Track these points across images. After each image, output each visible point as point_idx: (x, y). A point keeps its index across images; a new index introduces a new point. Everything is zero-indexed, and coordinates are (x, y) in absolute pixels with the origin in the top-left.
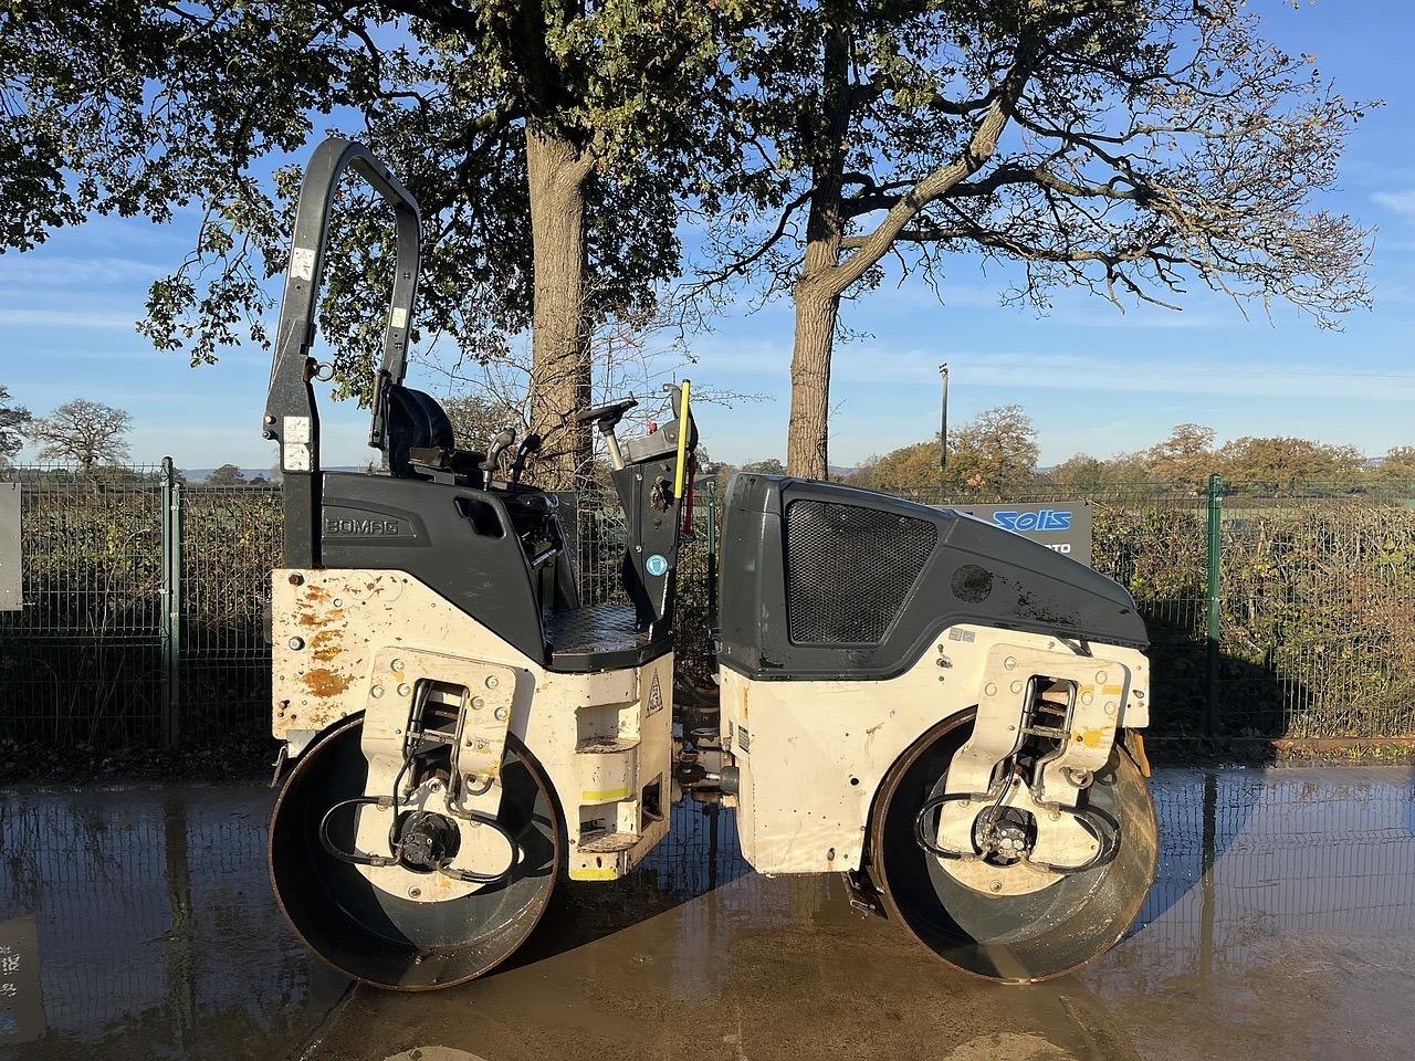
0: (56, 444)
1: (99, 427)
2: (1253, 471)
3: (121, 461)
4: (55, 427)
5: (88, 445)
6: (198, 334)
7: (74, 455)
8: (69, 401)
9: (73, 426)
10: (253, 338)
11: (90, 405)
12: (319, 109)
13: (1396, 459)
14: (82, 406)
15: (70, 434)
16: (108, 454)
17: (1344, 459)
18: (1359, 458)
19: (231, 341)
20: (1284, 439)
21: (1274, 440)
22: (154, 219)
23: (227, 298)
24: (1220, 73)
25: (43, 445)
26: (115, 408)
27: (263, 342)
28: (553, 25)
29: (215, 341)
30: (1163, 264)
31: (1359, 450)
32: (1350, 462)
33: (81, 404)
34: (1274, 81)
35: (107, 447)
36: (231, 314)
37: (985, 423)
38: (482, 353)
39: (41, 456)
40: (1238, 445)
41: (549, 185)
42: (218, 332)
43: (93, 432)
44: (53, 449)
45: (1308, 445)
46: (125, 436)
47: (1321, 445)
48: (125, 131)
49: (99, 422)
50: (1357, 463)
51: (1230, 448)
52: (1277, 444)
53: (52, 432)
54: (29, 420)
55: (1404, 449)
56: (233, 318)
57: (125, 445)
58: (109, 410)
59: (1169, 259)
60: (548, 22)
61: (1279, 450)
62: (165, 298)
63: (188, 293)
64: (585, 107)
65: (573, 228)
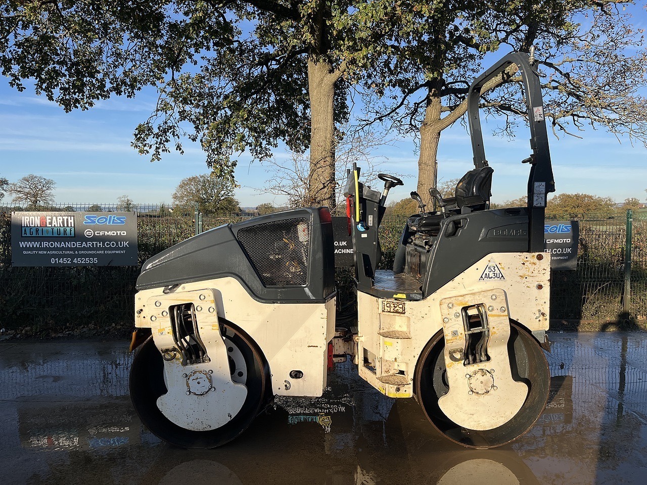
0: (20, 195)
1: (40, 187)
2: (566, 209)
3: (50, 203)
4: (20, 187)
5: (35, 196)
6: (154, 148)
7: (29, 200)
8: (26, 175)
9: (28, 187)
10: (177, 149)
11: (36, 177)
12: (205, 49)
13: (628, 203)
14: (33, 178)
15: (27, 190)
16: (44, 200)
17: (606, 204)
18: (613, 203)
19: (166, 151)
20: (580, 194)
21: (576, 195)
22: (128, 96)
23: (165, 132)
24: (598, 36)
25: (14, 195)
26: (47, 178)
27: (181, 151)
28: (335, 16)
29: (160, 150)
30: (576, 118)
31: (613, 199)
32: (608, 204)
33: (32, 176)
34: (624, 40)
35: (44, 197)
36: (166, 139)
37: (446, 187)
38: (260, 156)
39: (14, 201)
40: (559, 197)
41: (320, 83)
42: (161, 147)
43: (38, 190)
44: (19, 197)
45: (591, 197)
46: (53, 191)
47: (597, 197)
48: (114, 57)
49: (40, 185)
50: (611, 205)
51: (556, 199)
52: (577, 196)
53: (19, 189)
54: (7, 184)
55: (632, 199)
56: (167, 141)
57: (52, 196)
58: (45, 179)
59: (579, 116)
60: (333, 15)
61: (578, 199)
62: (143, 132)
63: (150, 129)
64: (340, 50)
65: (329, 102)
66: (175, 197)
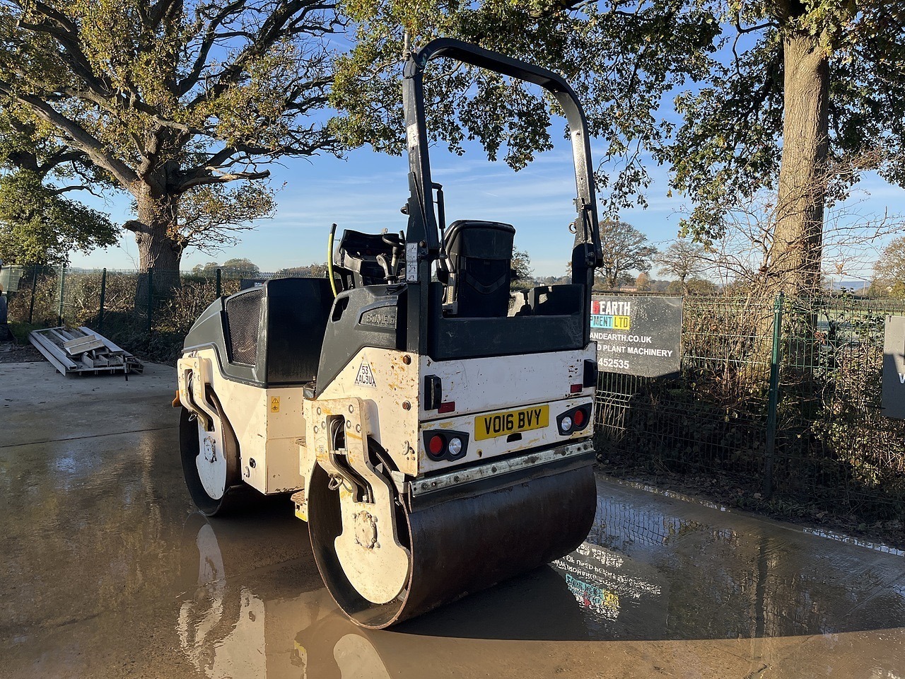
0: (668, 267)
1: (689, 257)
3: (700, 276)
4: (668, 256)
5: (684, 267)
7: (676, 273)
9: (676, 256)
11: (686, 244)
14: (682, 245)
15: (676, 260)
16: (694, 272)
25: (661, 267)
35: (694, 268)
39: (659, 273)
41: (793, 74)
43: (687, 259)
44: (666, 270)
49: (691, 254)
53: (666, 259)
54: (656, 253)
65: (811, 103)
66: (878, 267)
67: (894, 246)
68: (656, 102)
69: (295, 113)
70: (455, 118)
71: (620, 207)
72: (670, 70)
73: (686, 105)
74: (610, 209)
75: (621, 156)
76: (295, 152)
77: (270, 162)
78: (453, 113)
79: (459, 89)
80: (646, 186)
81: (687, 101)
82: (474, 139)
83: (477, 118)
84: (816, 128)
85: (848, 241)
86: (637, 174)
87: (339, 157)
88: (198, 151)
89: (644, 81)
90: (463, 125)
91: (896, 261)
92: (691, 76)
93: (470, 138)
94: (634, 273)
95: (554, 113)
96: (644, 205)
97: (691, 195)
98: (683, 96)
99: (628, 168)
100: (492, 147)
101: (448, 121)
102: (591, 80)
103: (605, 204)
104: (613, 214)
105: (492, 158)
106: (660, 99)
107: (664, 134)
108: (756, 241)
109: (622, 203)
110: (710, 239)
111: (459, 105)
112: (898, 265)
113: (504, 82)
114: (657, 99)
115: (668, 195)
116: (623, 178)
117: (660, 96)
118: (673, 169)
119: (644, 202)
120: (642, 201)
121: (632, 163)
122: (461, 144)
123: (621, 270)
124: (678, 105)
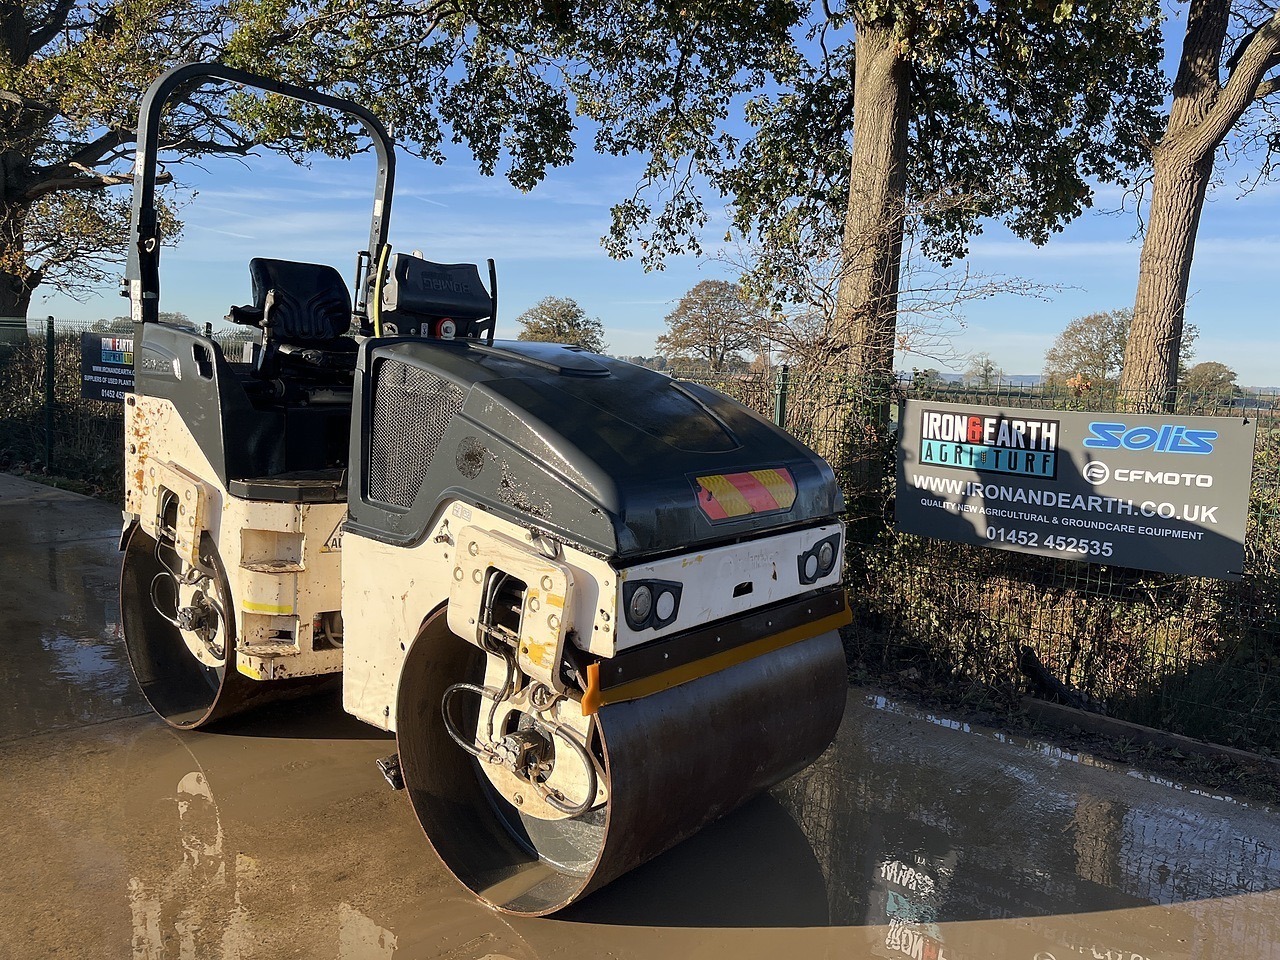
41: (864, 77)
65: (885, 118)
67: (1074, 329)
68: (723, 108)
69: (225, 90)
70: (433, 109)
71: (666, 251)
72: (746, 64)
73: (762, 115)
74: (652, 255)
75: (665, 179)
76: (224, 149)
77: (179, 161)
78: (431, 101)
79: (439, 67)
80: (701, 224)
81: (763, 109)
82: (461, 142)
83: (467, 111)
84: (890, 152)
85: (922, 307)
86: (689, 205)
87: (297, 162)
88: (74, 140)
89: (708, 77)
90: (444, 120)
91: (1075, 349)
92: (775, 76)
93: (456, 139)
94: (747, 355)
95: (583, 115)
96: (696, 250)
97: (762, 240)
98: (757, 102)
99: (677, 197)
100: (487, 155)
101: (422, 111)
102: (635, 70)
103: (645, 248)
104: (657, 262)
105: (488, 171)
106: (728, 103)
107: (724, 153)
108: (815, 303)
109: (669, 247)
110: (779, 302)
111: (436, 90)
112: (1078, 354)
113: (508, 62)
114: (724, 104)
115: (726, 239)
116: (669, 211)
117: (728, 100)
118: (735, 203)
119: (698, 246)
120: (694, 244)
121: (682, 192)
122: (439, 146)
123: (729, 350)
124: (750, 113)
